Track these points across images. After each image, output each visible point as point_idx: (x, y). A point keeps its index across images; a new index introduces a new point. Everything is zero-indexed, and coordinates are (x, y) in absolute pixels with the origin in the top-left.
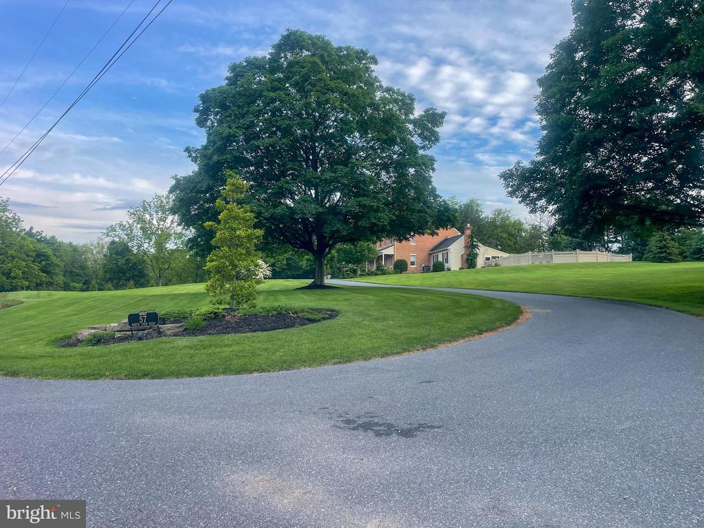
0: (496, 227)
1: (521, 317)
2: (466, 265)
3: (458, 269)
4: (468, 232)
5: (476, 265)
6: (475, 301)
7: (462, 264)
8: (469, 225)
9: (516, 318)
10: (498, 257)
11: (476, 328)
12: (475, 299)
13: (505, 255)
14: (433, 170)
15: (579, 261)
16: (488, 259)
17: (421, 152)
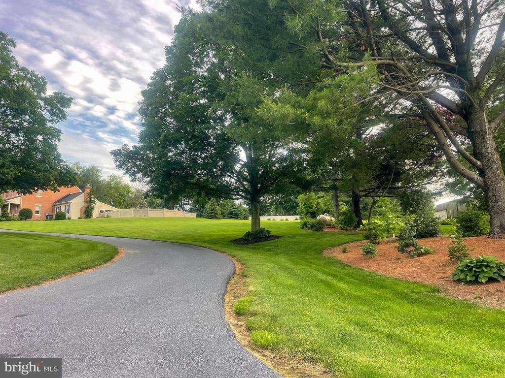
0: (111, 188)
1: (116, 256)
2: (84, 216)
3: (77, 218)
4: (88, 191)
5: (92, 216)
6: (84, 244)
7: (81, 215)
8: (88, 185)
9: (112, 258)
10: (110, 211)
11: (79, 266)
12: (84, 243)
13: (115, 209)
14: (59, 140)
15: (165, 216)
16: (102, 212)
17: (49, 124)
